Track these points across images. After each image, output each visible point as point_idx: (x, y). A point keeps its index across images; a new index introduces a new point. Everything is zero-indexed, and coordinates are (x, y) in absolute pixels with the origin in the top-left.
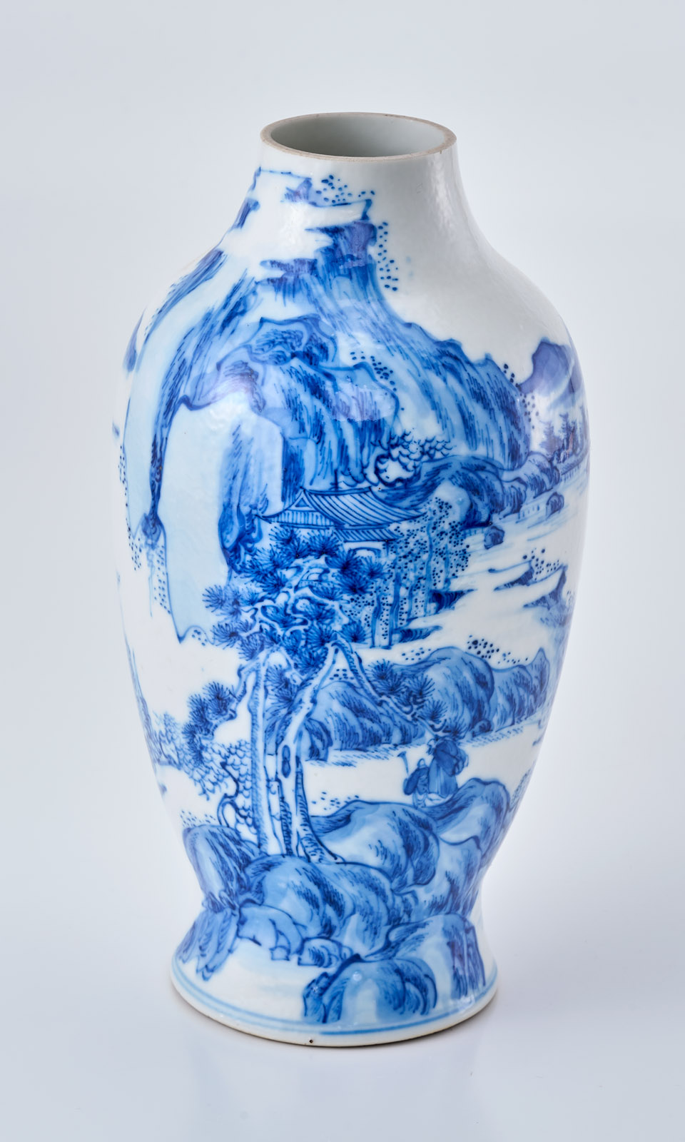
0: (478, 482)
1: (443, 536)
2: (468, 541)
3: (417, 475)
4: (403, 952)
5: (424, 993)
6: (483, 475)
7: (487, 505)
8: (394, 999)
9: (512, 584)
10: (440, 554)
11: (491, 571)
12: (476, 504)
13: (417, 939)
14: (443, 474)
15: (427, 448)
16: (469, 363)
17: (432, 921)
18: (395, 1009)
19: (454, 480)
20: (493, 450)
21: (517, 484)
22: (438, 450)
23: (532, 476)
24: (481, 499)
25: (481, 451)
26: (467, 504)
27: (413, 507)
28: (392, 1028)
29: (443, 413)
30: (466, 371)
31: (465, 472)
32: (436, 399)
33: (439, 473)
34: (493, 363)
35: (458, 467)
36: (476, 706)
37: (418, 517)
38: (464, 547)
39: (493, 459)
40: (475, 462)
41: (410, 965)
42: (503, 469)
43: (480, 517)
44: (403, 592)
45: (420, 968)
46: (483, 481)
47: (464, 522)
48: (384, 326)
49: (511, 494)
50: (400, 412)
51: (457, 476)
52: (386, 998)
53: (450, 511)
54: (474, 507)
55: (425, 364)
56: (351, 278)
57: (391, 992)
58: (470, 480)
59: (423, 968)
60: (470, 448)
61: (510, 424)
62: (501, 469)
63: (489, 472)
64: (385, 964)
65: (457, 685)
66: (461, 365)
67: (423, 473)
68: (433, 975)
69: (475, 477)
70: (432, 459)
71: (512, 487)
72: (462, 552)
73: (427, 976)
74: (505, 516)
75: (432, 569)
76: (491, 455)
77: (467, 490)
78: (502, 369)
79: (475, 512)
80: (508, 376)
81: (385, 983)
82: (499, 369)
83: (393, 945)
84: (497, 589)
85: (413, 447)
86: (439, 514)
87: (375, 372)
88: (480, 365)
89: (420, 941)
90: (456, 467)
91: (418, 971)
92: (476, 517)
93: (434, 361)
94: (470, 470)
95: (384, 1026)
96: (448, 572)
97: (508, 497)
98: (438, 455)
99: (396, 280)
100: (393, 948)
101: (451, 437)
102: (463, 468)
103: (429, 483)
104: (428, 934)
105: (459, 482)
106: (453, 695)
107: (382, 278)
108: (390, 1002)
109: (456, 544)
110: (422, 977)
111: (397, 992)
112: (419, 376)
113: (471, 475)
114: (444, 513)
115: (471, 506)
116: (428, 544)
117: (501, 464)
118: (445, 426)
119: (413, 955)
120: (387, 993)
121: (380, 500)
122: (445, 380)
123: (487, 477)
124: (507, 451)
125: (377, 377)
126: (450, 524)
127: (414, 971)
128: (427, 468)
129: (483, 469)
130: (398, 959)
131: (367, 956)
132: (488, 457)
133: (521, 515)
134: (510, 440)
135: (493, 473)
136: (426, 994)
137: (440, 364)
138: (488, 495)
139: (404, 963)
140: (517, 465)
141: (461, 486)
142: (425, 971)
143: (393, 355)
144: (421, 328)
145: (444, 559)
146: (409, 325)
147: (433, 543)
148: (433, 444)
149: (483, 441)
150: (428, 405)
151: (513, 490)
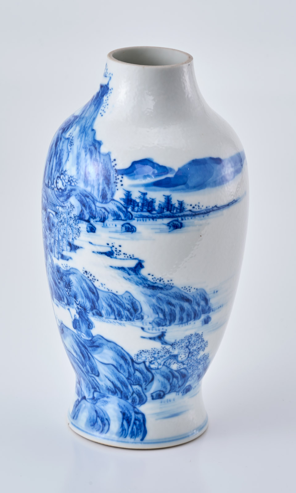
0: (86, 202)
1: (71, 219)
2: (80, 225)
3: (66, 189)
4: (99, 404)
5: (103, 426)
6: (88, 200)
7: (88, 213)
8: (92, 422)
9: (102, 253)
10: (70, 226)
11: (90, 243)
12: (83, 211)
13: (105, 401)
14: (73, 192)
15: (70, 180)
16: (99, 152)
17: (111, 397)
18: (91, 426)
19: (76, 197)
20: (94, 191)
21: (103, 210)
22: (73, 182)
23: (113, 210)
24: (86, 209)
25: (89, 189)
26: (80, 209)
27: (63, 202)
28: (87, 433)
29: (79, 168)
30: (96, 154)
31: (81, 195)
32: (79, 161)
33: (72, 191)
34: (110, 156)
35: (79, 192)
36: (91, 301)
37: (64, 207)
38: (78, 227)
39: (93, 195)
40: (85, 193)
41: (101, 411)
42: (97, 201)
43: (85, 217)
44: (60, 237)
45: (105, 416)
46: (87, 202)
47: (79, 216)
48: (86, 127)
49: (100, 213)
50: (67, 161)
51: (78, 196)
52: (90, 419)
53: (74, 209)
54: (82, 212)
55: (84, 146)
56: (95, 106)
57: (92, 418)
58: (82, 199)
59: (106, 416)
60: (84, 186)
61: (105, 183)
62: (96, 200)
63: (90, 199)
64: (92, 405)
65: (81, 287)
66: (95, 152)
67: (67, 190)
68: (110, 420)
69: (84, 199)
70: (71, 185)
71: (101, 210)
72: (78, 229)
73: (107, 419)
74: (96, 221)
75: (68, 232)
76: (92, 192)
77: (80, 203)
78: (112, 160)
79: (83, 214)
80: (113, 164)
81: (91, 414)
82: (110, 159)
83: (95, 399)
84: (93, 252)
85: (67, 177)
86: (70, 209)
87: (70, 142)
88: (103, 155)
89: (106, 403)
90: (78, 192)
91: (104, 416)
92: (83, 217)
93: (88, 146)
94: (83, 196)
95: (85, 430)
96: (73, 236)
97: (98, 214)
98: (73, 184)
99: (105, 112)
100: (95, 400)
101: (79, 179)
102: (80, 193)
103: (68, 194)
104: (110, 402)
105: (78, 198)
106: (80, 291)
107: (101, 110)
108: (90, 422)
109: (76, 225)
110: (105, 419)
111: (94, 420)
112: (79, 149)
113: (83, 197)
114: (72, 209)
115: (82, 211)
116: (66, 220)
117: (96, 199)
118: (78, 173)
119: (102, 407)
120: (91, 418)
121: (55, 195)
122: (86, 155)
123: (89, 201)
124: (100, 194)
125: (69, 144)
126: (74, 215)
127: (101, 414)
128: (69, 188)
129: (88, 197)
130: (97, 406)
131: (88, 399)
132: (91, 193)
133: (105, 224)
134: (103, 190)
135: (92, 201)
136: (104, 427)
137: (89, 148)
138: (89, 209)
139: (99, 409)
140: (104, 202)
141: (78, 200)
142: (107, 417)
143: (78, 139)
144: (95, 133)
145: (71, 229)
146: (93, 130)
147: (68, 221)
148: (72, 179)
149: (90, 186)
150: (76, 162)
151: (101, 212)
